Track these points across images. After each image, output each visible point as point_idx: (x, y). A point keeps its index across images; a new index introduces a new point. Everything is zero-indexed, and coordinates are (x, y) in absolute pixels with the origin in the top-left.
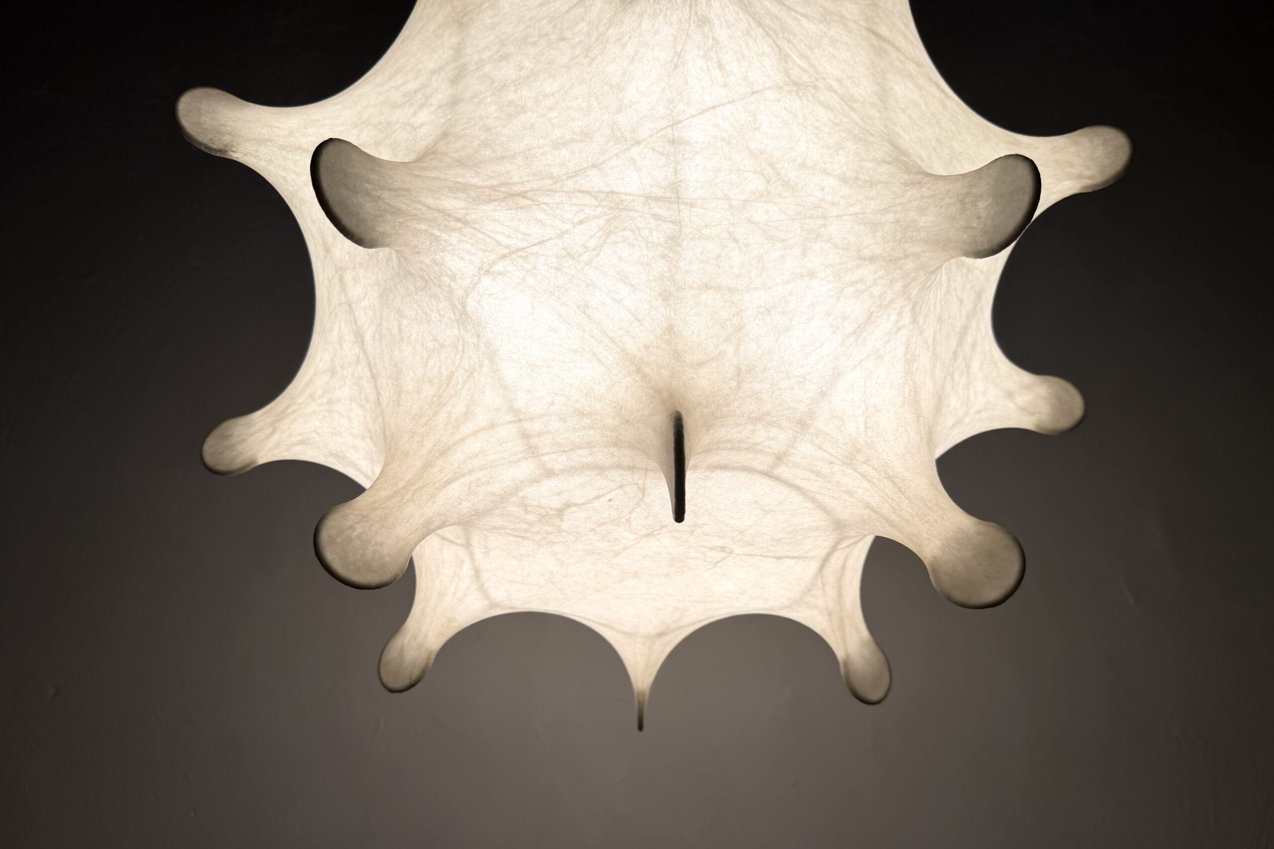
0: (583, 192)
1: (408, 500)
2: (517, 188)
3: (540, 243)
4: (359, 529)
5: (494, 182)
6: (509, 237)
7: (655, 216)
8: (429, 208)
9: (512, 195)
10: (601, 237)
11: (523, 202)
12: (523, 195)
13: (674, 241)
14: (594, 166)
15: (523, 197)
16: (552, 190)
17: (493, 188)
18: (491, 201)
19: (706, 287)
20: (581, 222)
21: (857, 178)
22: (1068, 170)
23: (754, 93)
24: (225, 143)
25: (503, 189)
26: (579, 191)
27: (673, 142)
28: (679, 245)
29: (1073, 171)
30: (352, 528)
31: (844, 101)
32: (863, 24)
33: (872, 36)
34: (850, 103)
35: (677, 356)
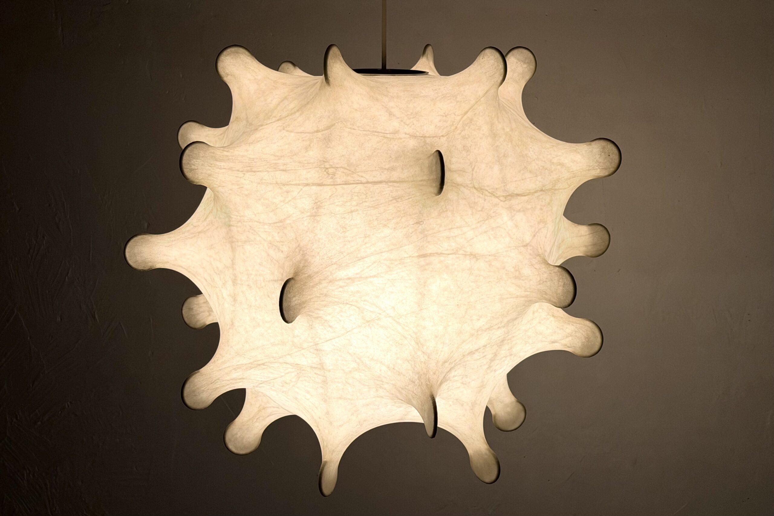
0: (286, 363)
1: (255, 422)
2: (260, 362)
3: (274, 379)
4: (239, 434)
5: (251, 361)
6: (261, 378)
7: (315, 374)
9: (258, 365)
10: (296, 378)
11: (264, 367)
12: (263, 364)
13: (325, 382)
14: (288, 354)
15: (264, 365)
16: (274, 362)
17: (251, 363)
18: (252, 368)
19: (340, 398)
20: (288, 373)
25: (255, 363)
26: (285, 363)
27: (317, 350)
28: (327, 384)
30: (237, 434)
31: (395, 320)
32: (416, 254)
33: (421, 259)
34: (398, 320)
35: (331, 423)
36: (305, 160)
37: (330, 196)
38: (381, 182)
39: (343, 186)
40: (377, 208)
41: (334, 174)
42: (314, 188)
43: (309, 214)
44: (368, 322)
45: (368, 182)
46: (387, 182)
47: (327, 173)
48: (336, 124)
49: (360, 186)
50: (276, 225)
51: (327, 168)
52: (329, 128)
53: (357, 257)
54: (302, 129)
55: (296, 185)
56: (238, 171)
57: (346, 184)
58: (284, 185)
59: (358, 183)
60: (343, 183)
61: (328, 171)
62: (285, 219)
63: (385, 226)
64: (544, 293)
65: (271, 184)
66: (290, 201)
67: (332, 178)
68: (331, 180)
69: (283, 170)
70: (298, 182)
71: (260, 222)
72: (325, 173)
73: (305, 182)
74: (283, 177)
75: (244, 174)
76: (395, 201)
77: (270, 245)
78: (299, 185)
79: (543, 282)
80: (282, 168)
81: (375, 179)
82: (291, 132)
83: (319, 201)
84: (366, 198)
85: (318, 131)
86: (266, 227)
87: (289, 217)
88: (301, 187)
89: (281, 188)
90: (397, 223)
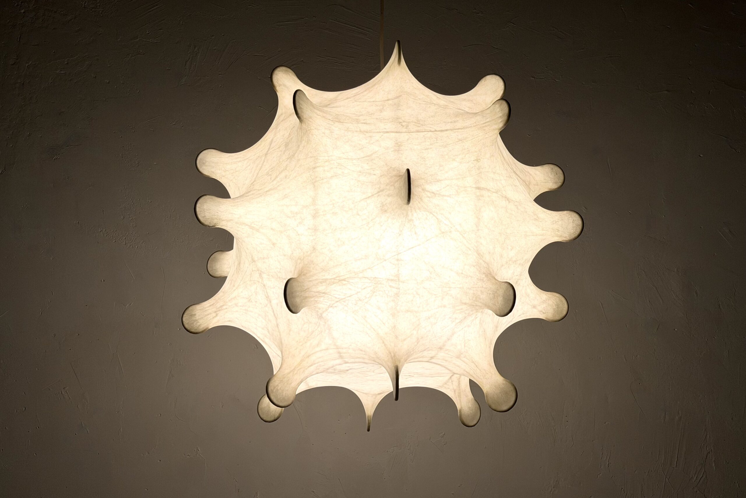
0: (365, 278)
1: (296, 374)
2: (341, 278)
3: (350, 296)
5: (335, 276)
6: (339, 295)
7: (390, 286)
8: (315, 292)
9: (340, 280)
10: (371, 294)
11: (344, 282)
12: (344, 280)
13: (397, 295)
14: (369, 268)
16: (354, 277)
17: (334, 279)
18: (334, 283)
19: (408, 311)
20: (364, 289)
21: (462, 273)
22: (557, 233)
23: (427, 240)
24: (215, 223)
25: (338, 278)
27: (398, 260)
28: (399, 296)
29: (559, 234)
31: (461, 235)
32: (474, 186)
33: (477, 190)
34: (463, 235)
35: (397, 337)
36: (382, 117)
37: (408, 139)
38: (447, 130)
39: (417, 133)
40: (446, 147)
41: (407, 126)
42: (394, 134)
43: (392, 150)
44: (443, 233)
45: (436, 131)
46: (451, 130)
47: (402, 125)
48: (403, 96)
49: (430, 133)
50: (364, 158)
51: (401, 122)
52: (398, 97)
53: (436, 179)
54: (374, 100)
55: (378, 132)
56: (330, 120)
57: (418, 132)
58: (367, 132)
59: (428, 131)
60: (416, 131)
61: (402, 124)
62: (372, 154)
63: (454, 160)
64: (557, 230)
65: (357, 131)
66: (374, 142)
67: (406, 128)
68: (406, 130)
69: (364, 123)
70: (378, 131)
71: (348, 159)
72: (400, 125)
73: (385, 130)
74: (365, 127)
75: (334, 123)
76: (460, 142)
77: (360, 173)
78: (380, 132)
79: (556, 222)
80: (362, 122)
81: (441, 129)
82: (365, 101)
83: (399, 142)
84: (436, 141)
85: (388, 100)
86: (354, 161)
87: (376, 152)
88: (382, 134)
89: (365, 135)
90: (462, 159)
